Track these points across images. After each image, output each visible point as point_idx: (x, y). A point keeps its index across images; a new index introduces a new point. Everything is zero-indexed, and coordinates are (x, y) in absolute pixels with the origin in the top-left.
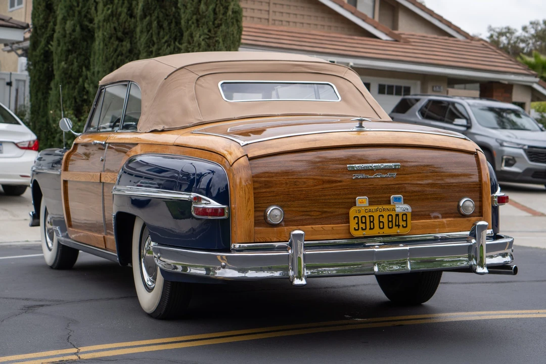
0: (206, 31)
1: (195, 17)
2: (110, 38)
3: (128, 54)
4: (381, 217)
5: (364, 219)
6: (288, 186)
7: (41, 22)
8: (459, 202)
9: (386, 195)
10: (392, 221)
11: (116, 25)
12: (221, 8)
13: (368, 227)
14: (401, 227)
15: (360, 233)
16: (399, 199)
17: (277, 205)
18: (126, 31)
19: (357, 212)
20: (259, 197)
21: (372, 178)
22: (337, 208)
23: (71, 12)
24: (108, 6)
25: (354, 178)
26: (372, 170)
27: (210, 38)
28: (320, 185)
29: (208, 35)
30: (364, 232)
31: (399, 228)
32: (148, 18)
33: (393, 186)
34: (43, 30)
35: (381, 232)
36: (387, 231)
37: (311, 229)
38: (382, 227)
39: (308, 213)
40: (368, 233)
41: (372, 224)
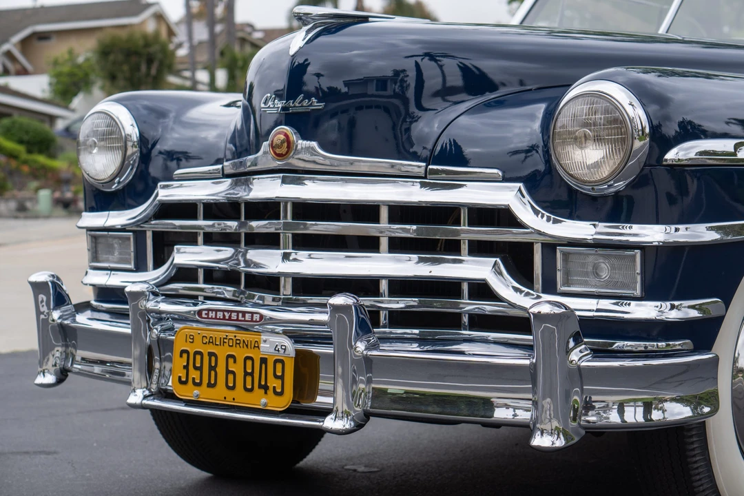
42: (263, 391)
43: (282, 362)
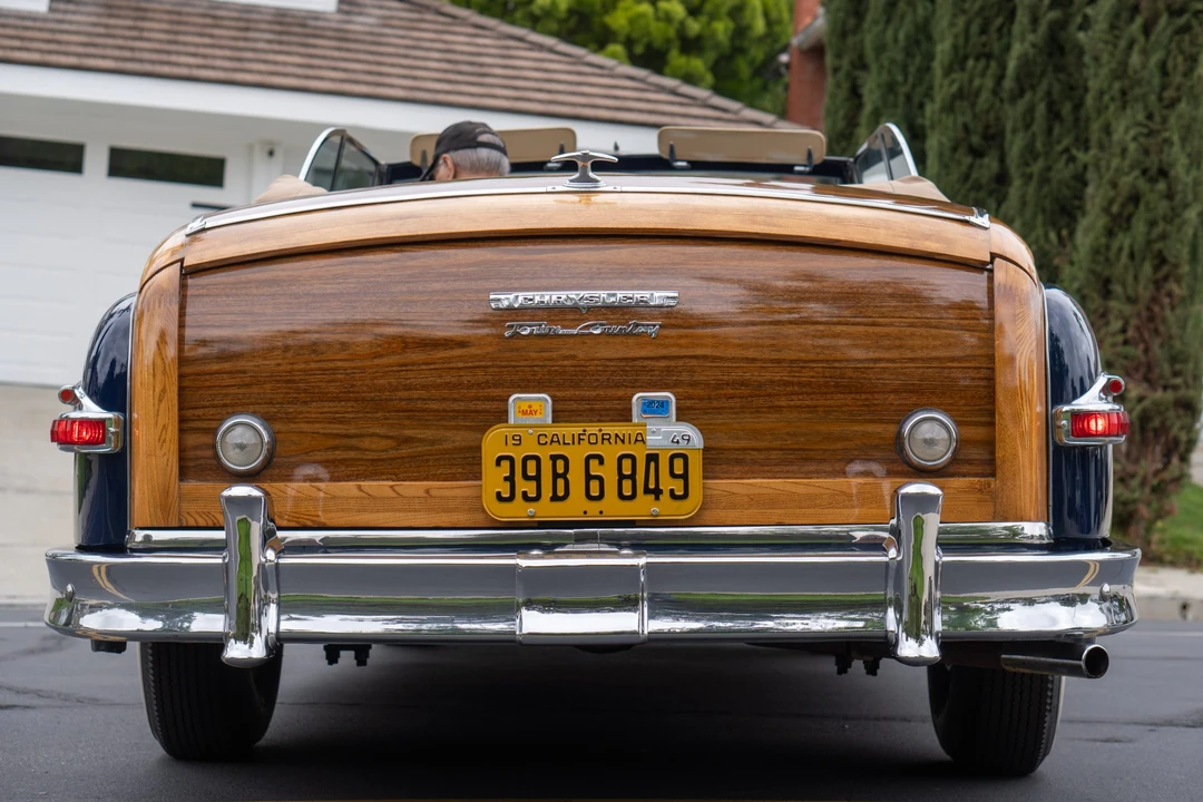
0: (1141, 117)
1: (1117, 85)
2: (955, 149)
3: (993, 186)
4: (594, 463)
5: (531, 465)
6: (289, 355)
7: (841, 124)
8: (901, 423)
9: (621, 393)
10: (632, 477)
11: (968, 118)
12: (1180, 59)
13: (547, 492)
14: (665, 497)
15: (519, 510)
16: (663, 404)
17: (254, 414)
18: (992, 131)
19: (510, 441)
20: (200, 388)
21: (572, 335)
22: (446, 428)
23: (891, 97)
24: (954, 76)
25: (507, 334)
26: (575, 309)
27: (1151, 134)
28: (394, 353)
29: (1145, 126)
30: (531, 509)
31: (657, 498)
32: (1028, 96)
33: (646, 363)
34: (844, 144)
35: (593, 511)
36: (612, 507)
37: (356, 492)
38: (595, 492)
39: (353, 442)
40: (546, 510)
41: (560, 482)
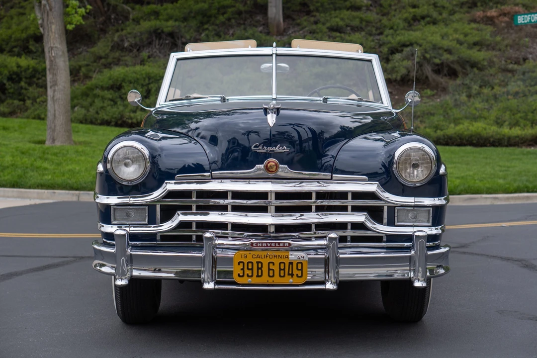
42: (291, 276)
43: (301, 263)
